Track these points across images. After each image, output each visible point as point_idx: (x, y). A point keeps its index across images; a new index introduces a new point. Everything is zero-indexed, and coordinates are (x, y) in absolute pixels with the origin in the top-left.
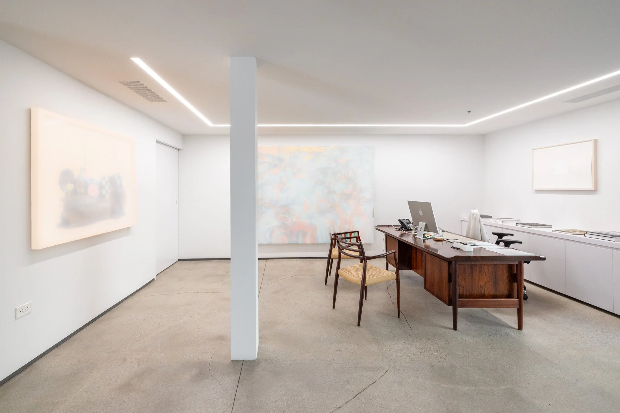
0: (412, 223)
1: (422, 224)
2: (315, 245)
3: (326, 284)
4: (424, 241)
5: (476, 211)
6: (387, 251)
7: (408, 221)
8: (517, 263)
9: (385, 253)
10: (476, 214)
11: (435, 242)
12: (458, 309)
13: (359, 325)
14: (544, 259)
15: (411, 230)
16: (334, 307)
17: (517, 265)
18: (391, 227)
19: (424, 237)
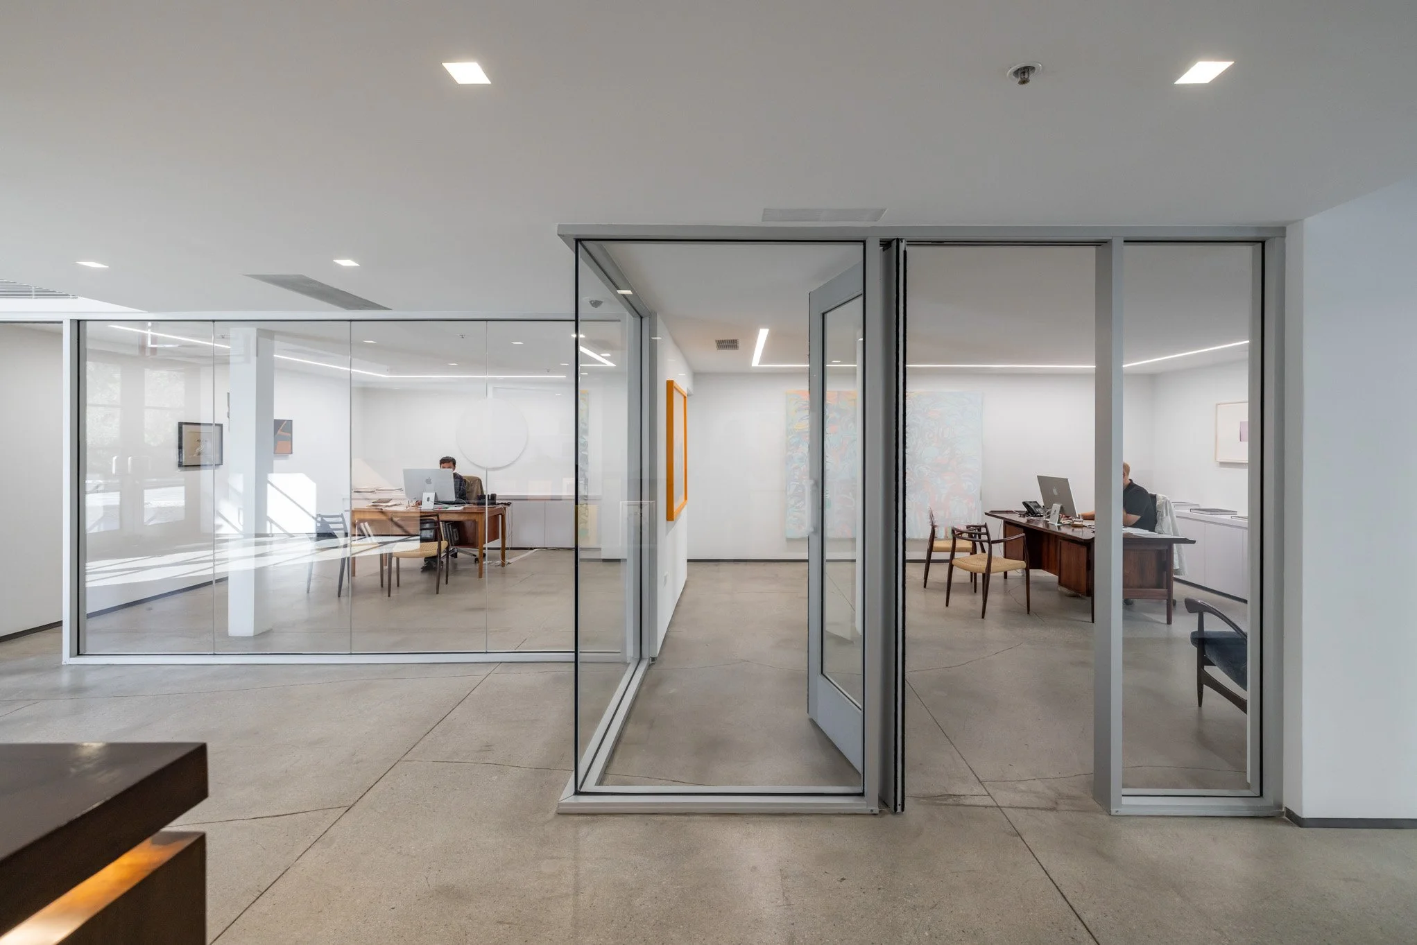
0: (1042, 507)
1: (1056, 507)
4: (1059, 527)
7: (1036, 504)
8: (1166, 548)
11: (1073, 529)
13: (983, 617)
14: (1193, 542)
15: (1042, 516)
16: (947, 605)
17: (1167, 550)
18: (1011, 512)
19: (1058, 523)
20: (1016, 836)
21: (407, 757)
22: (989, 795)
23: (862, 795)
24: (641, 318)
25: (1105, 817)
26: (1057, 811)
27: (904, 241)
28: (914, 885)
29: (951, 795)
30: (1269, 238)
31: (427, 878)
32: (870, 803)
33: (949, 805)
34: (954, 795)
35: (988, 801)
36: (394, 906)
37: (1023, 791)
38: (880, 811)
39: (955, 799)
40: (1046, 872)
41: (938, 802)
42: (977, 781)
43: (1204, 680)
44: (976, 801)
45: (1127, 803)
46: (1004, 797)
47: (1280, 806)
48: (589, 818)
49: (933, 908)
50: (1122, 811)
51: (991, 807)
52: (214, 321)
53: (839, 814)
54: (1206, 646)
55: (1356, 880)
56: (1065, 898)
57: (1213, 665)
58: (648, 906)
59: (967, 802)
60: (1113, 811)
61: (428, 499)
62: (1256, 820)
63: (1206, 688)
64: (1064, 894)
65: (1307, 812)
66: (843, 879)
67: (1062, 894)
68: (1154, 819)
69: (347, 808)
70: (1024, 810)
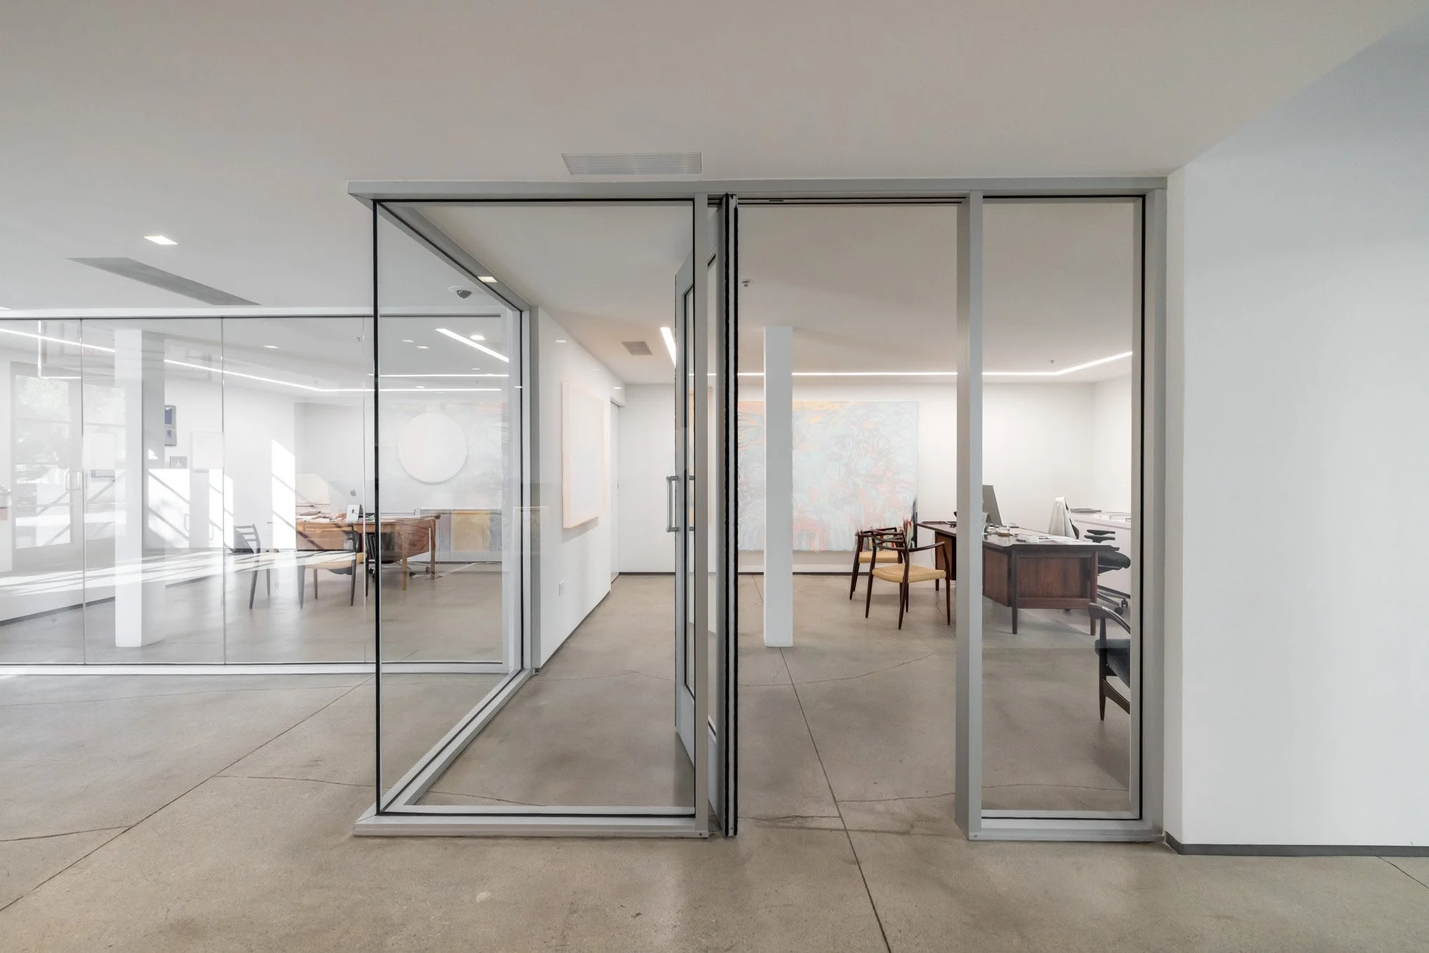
2: (827, 554)
3: (851, 598)
5: (1061, 499)
6: (936, 542)
9: (934, 543)
10: (1060, 502)
11: (1000, 538)
12: (1019, 609)
13: (900, 628)
16: (867, 616)
18: (944, 523)
19: (985, 531)
20: (851, 863)
21: (222, 773)
22: (840, 816)
23: (693, 816)
24: (521, 312)
25: (962, 842)
26: (910, 835)
27: (734, 197)
28: (717, 922)
29: (797, 816)
30: (1151, 190)
31: (168, 911)
32: (699, 827)
33: (793, 828)
34: (800, 817)
35: (838, 824)
36: (111, 944)
37: (879, 813)
38: (711, 835)
39: (800, 821)
40: (874, 907)
41: (781, 824)
42: (832, 801)
43: (1106, 692)
44: (825, 823)
45: (989, 826)
46: (856, 819)
47: (1160, 831)
48: (385, 841)
49: (728, 950)
50: (981, 835)
51: (838, 830)
52: (81, 319)
53: (665, 838)
54: (1108, 656)
55: (1229, 918)
56: (885, 938)
57: (1115, 675)
58: (401, 945)
59: (813, 825)
60: (971, 835)
61: (353, 511)
62: (1132, 846)
63: (1108, 701)
64: (886, 934)
65: (1187, 839)
66: (638, 914)
67: (883, 933)
68: (1017, 845)
69: (127, 828)
70: (873, 834)
